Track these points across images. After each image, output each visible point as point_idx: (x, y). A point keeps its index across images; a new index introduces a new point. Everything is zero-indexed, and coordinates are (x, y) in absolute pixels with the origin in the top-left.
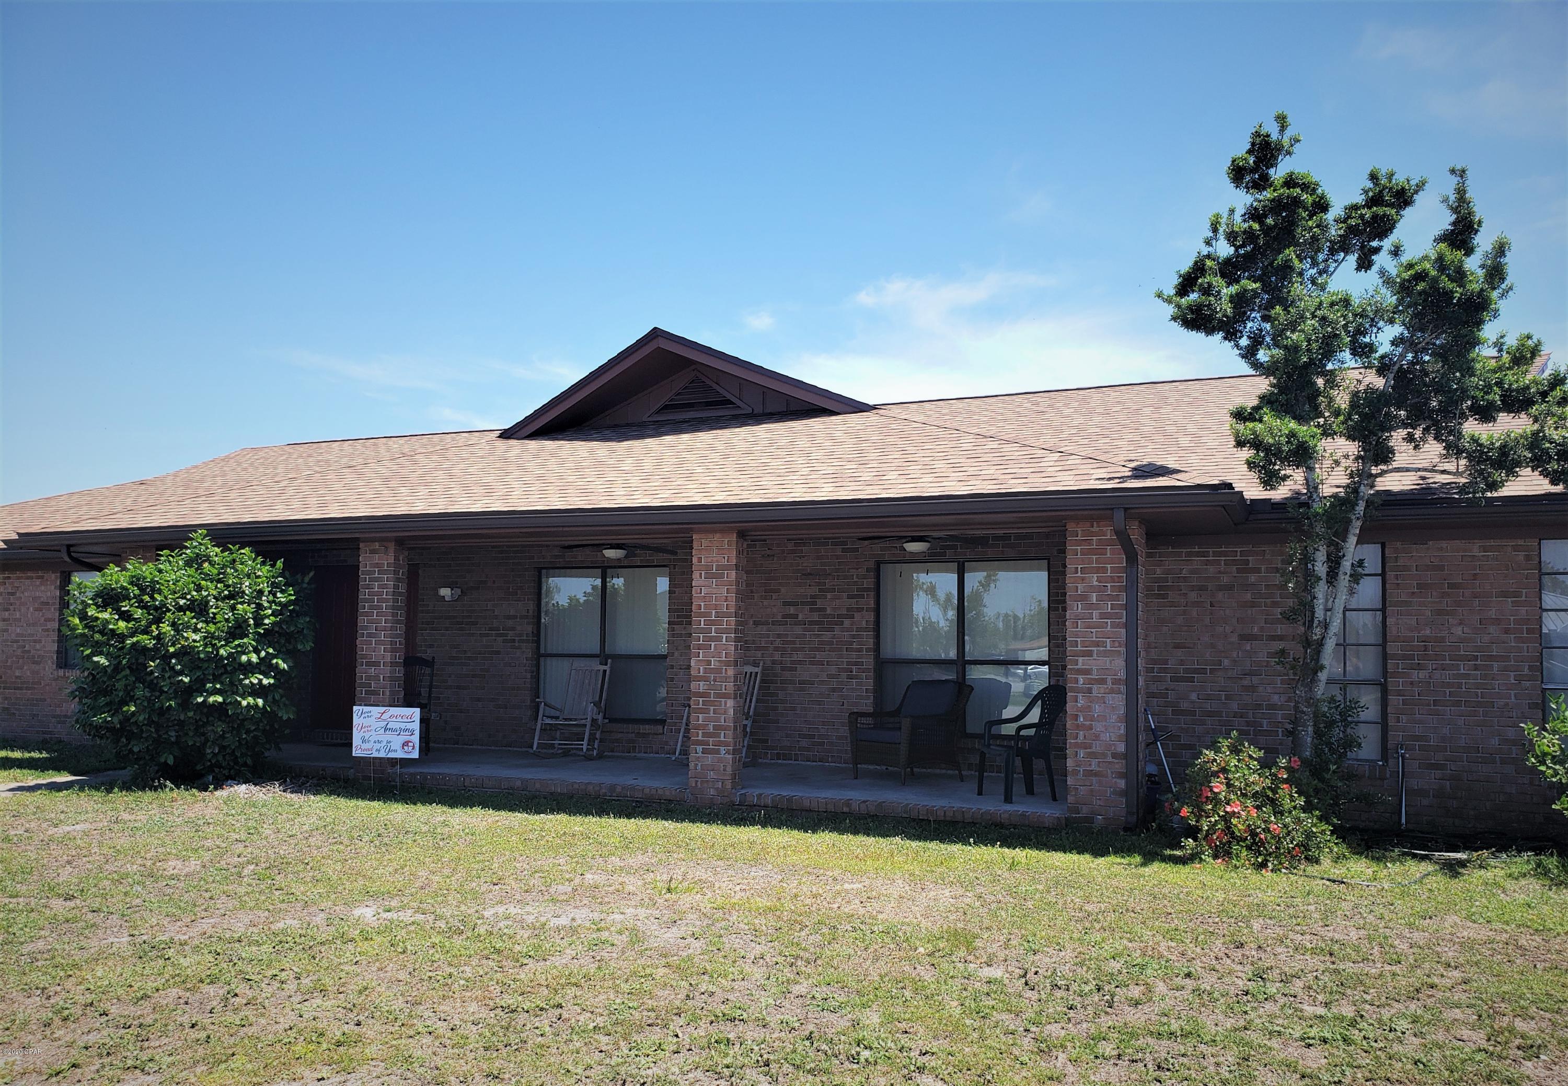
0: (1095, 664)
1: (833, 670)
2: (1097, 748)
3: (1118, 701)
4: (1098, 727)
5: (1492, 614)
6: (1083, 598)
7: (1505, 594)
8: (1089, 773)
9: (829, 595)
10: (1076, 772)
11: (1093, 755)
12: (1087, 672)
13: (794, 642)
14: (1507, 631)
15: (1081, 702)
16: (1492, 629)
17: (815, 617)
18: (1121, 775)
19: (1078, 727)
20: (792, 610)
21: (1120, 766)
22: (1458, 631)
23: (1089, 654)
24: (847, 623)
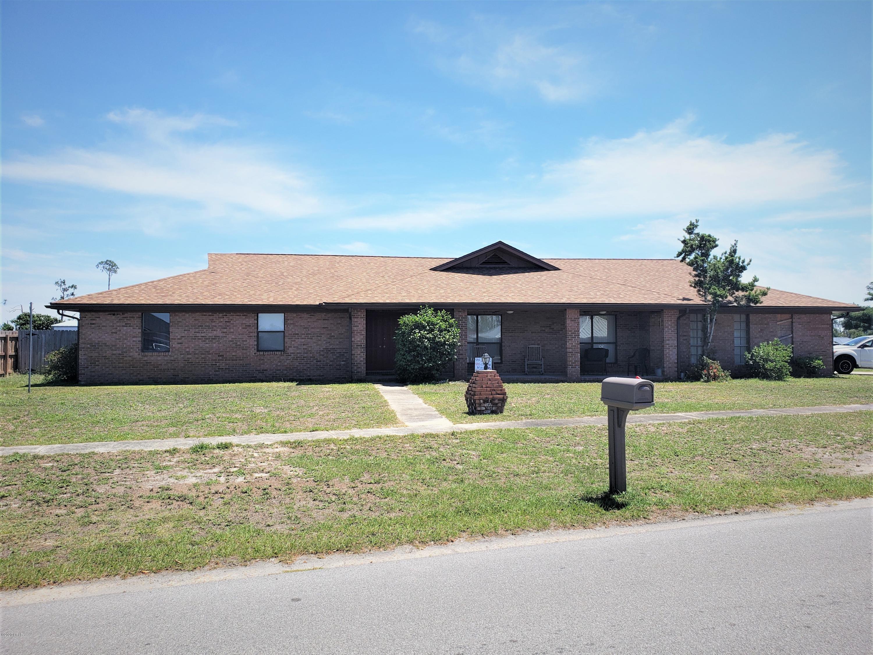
0: (670, 342)
1: (557, 346)
2: (671, 361)
3: (675, 351)
4: (671, 357)
5: (726, 330)
6: (667, 327)
7: (728, 326)
8: (669, 367)
9: (555, 324)
10: (666, 367)
11: (670, 363)
12: (669, 344)
13: (544, 338)
14: (728, 334)
15: (667, 351)
16: (726, 333)
17: (551, 331)
18: (676, 367)
19: (667, 357)
20: (544, 329)
21: (676, 365)
22: (720, 334)
23: (669, 340)
24: (561, 332)
